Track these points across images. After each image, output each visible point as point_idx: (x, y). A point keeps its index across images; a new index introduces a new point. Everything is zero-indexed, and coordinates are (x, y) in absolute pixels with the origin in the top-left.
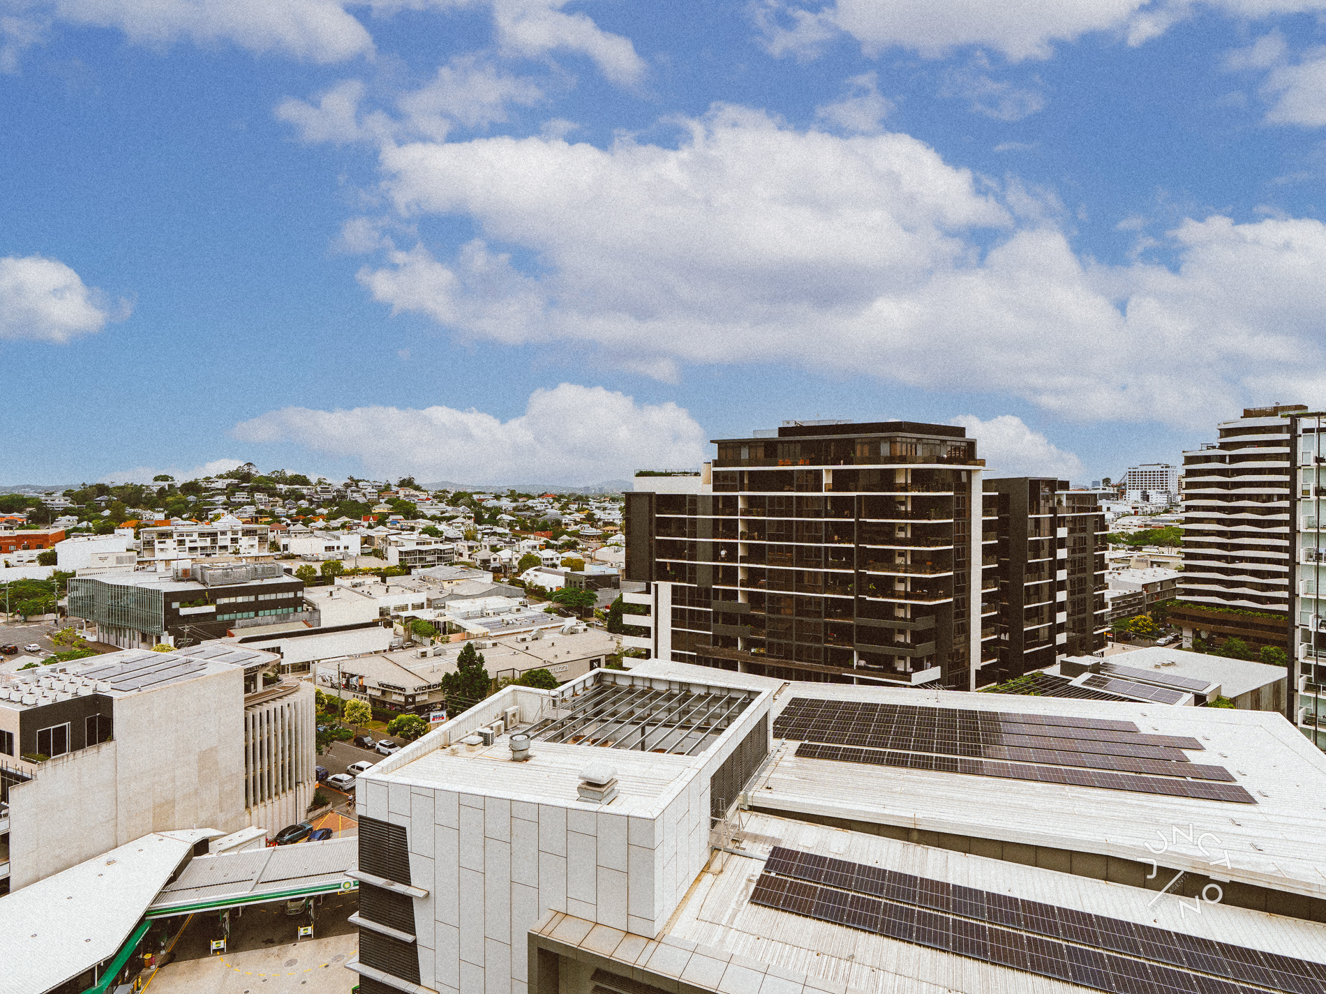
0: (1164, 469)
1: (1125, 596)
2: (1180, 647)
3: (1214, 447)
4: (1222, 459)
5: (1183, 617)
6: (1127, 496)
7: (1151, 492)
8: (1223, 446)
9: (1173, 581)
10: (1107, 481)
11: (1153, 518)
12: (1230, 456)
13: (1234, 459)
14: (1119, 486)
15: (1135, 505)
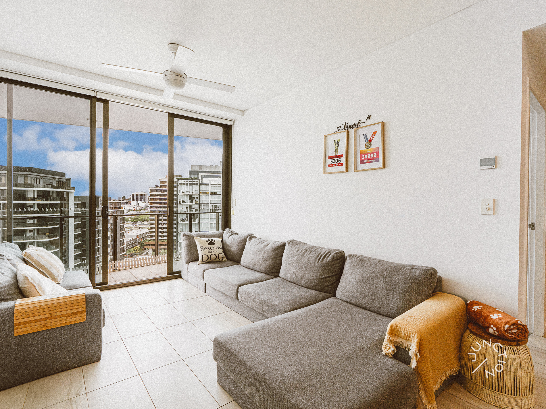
0: (144, 194)
1: (131, 240)
3: (158, 187)
4: (161, 191)
5: (149, 245)
6: (131, 203)
7: (139, 202)
8: (161, 187)
9: (146, 233)
10: (124, 198)
11: (140, 211)
12: (163, 190)
14: (128, 200)
15: (134, 207)
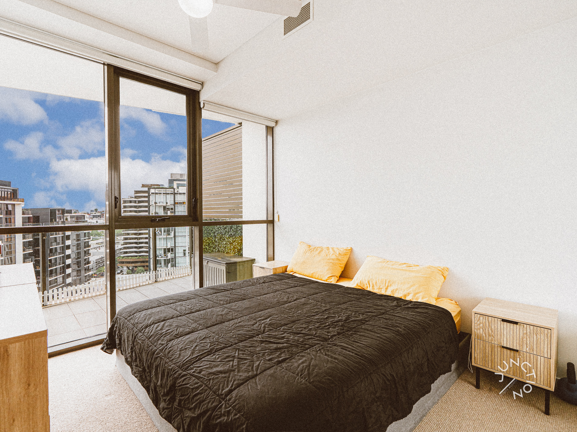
2: (123, 274)
3: (133, 197)
4: (135, 202)
5: (123, 262)
8: (136, 197)
13: (139, 202)
14: (101, 212)
